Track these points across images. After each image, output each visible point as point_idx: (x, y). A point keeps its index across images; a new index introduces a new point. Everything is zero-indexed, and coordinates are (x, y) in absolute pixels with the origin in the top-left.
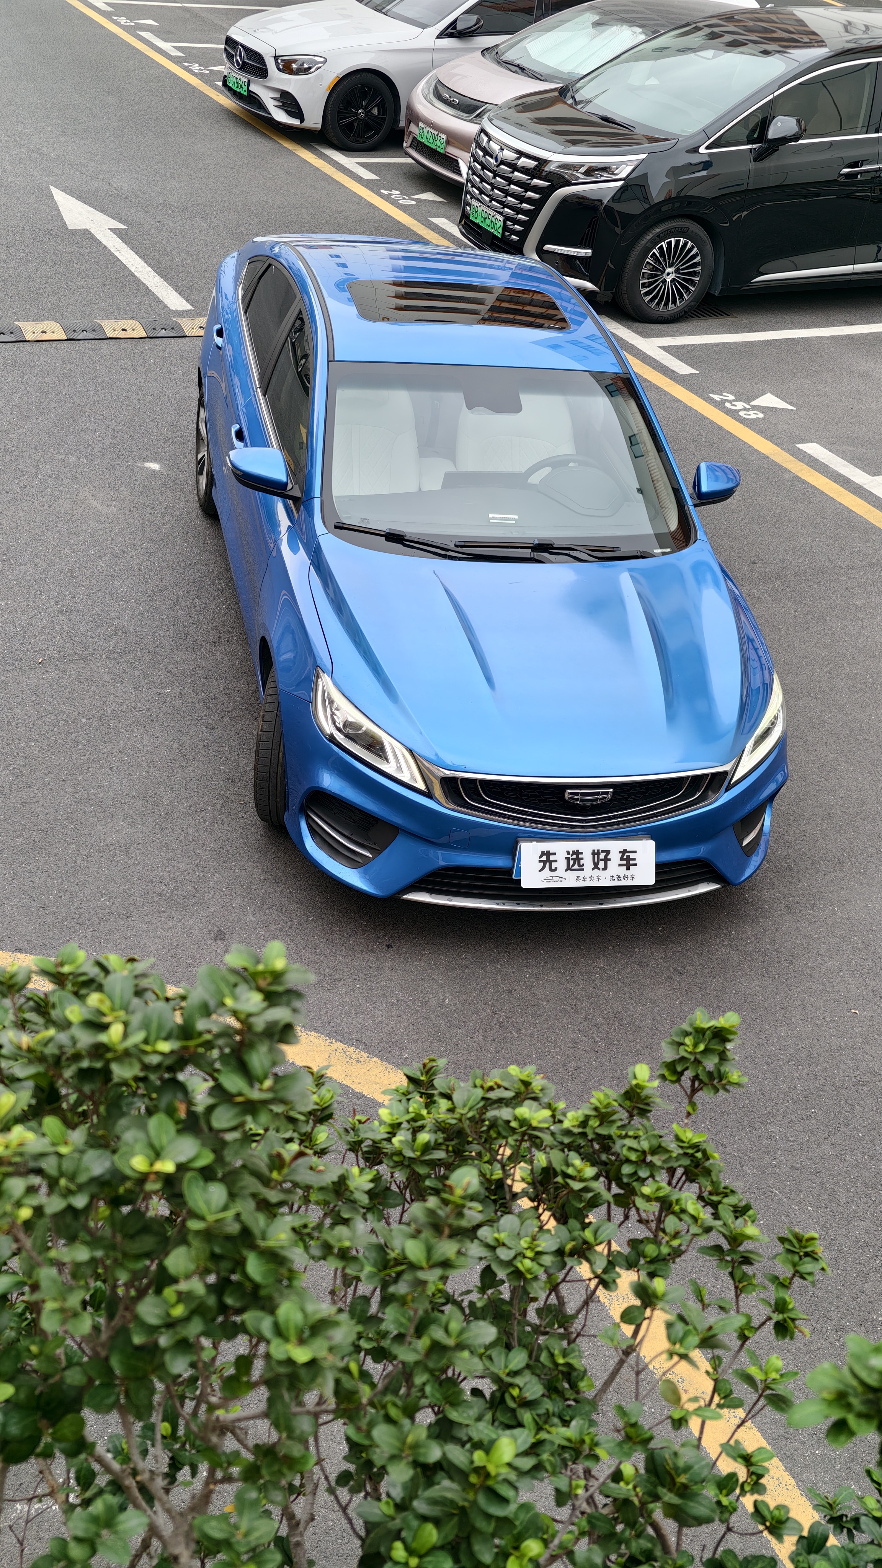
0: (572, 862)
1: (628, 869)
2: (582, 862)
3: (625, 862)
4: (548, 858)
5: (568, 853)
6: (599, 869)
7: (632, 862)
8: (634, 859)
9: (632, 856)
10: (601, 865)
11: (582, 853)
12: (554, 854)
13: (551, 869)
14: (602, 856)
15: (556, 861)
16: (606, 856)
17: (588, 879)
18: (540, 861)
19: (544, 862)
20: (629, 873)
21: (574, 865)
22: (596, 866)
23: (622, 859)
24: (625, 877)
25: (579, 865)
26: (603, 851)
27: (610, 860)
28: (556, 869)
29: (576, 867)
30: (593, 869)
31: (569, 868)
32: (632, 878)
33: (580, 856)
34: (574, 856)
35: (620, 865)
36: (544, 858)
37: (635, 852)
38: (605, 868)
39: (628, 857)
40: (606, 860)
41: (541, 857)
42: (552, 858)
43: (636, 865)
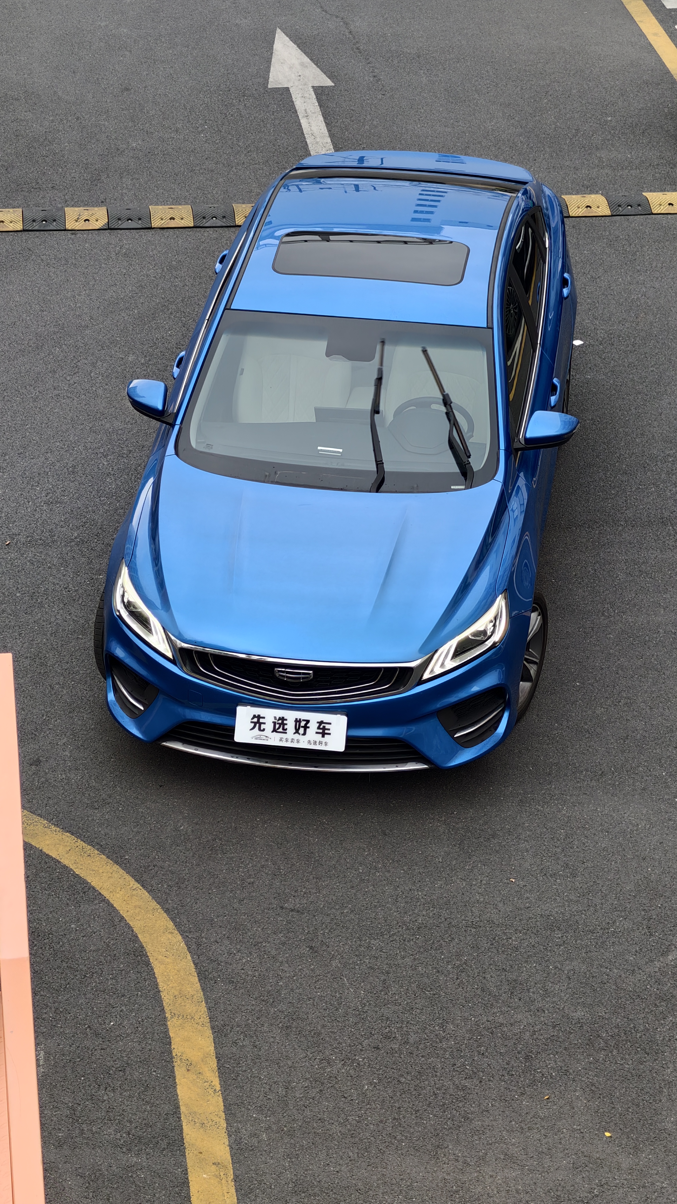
0: (277, 726)
1: (323, 736)
2: (286, 727)
3: (321, 731)
4: (258, 720)
5: (275, 718)
6: (299, 734)
7: (326, 731)
8: (329, 729)
9: (327, 726)
10: (301, 731)
11: (286, 720)
12: (264, 718)
13: (260, 729)
14: (303, 724)
15: (264, 723)
16: (306, 724)
17: (290, 740)
18: (252, 722)
19: (255, 723)
20: (324, 740)
21: (279, 728)
22: (297, 731)
23: (319, 728)
24: (320, 743)
25: (283, 729)
26: (304, 720)
27: (309, 727)
28: (264, 730)
29: (281, 730)
30: (295, 733)
31: (275, 730)
32: (326, 744)
33: (285, 722)
34: (280, 722)
35: (317, 733)
36: (255, 720)
37: (330, 724)
38: (304, 734)
39: (324, 727)
40: (306, 727)
41: (252, 719)
42: (261, 720)
43: (329, 734)
